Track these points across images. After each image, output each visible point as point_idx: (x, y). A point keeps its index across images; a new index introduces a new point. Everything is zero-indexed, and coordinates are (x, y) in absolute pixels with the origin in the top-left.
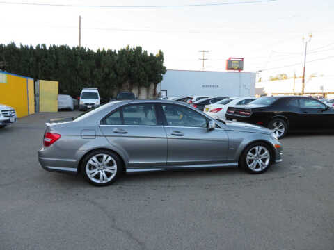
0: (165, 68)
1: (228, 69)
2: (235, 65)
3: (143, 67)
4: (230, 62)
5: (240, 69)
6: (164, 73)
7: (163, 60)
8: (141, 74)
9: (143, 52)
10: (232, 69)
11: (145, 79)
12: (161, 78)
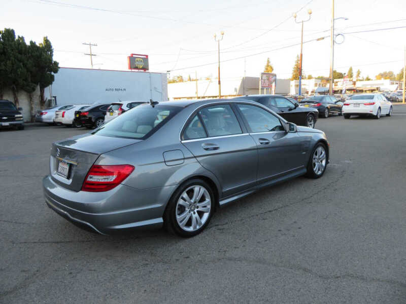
0: (56, 64)
1: (131, 68)
2: (138, 63)
3: (20, 61)
4: (132, 59)
5: (145, 68)
6: (56, 72)
7: (51, 51)
8: (19, 71)
9: (17, 38)
10: (136, 68)
11: (26, 80)
12: (52, 79)
